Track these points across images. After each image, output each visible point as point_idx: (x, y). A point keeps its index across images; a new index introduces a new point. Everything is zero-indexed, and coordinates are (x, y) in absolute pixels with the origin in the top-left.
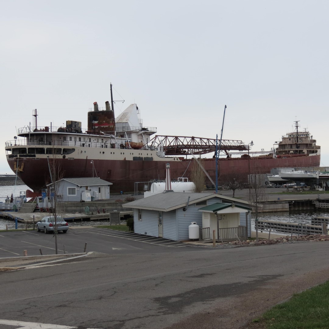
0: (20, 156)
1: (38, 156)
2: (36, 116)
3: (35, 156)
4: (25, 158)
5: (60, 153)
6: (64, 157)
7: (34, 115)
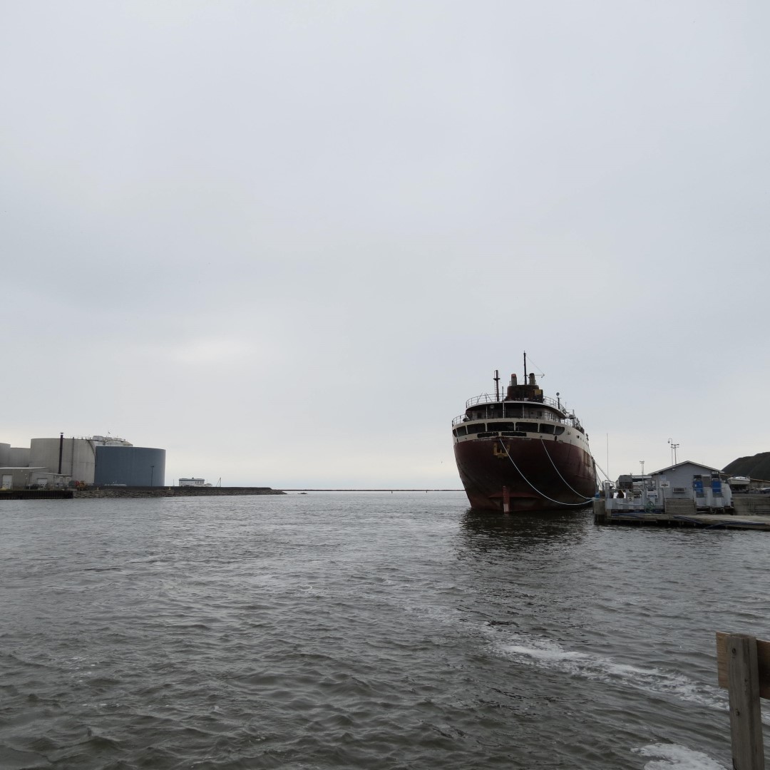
0: (503, 434)
1: (531, 435)
2: (497, 379)
3: (525, 435)
4: (511, 437)
5: (551, 433)
6: (556, 438)
7: (495, 379)
